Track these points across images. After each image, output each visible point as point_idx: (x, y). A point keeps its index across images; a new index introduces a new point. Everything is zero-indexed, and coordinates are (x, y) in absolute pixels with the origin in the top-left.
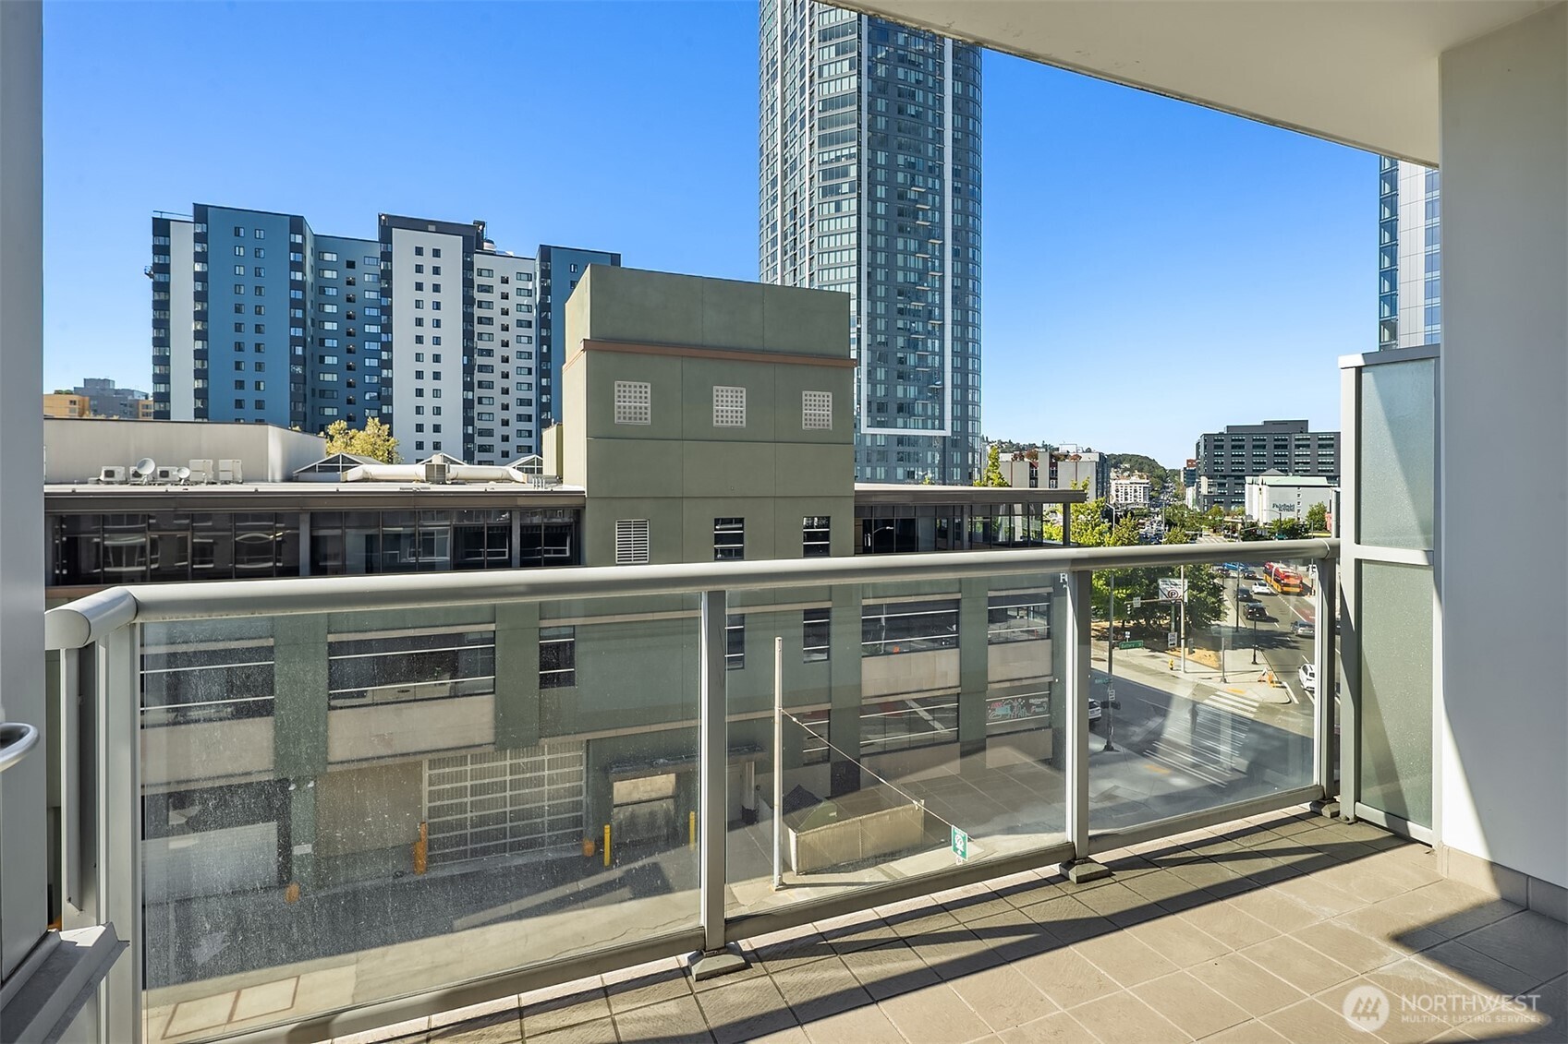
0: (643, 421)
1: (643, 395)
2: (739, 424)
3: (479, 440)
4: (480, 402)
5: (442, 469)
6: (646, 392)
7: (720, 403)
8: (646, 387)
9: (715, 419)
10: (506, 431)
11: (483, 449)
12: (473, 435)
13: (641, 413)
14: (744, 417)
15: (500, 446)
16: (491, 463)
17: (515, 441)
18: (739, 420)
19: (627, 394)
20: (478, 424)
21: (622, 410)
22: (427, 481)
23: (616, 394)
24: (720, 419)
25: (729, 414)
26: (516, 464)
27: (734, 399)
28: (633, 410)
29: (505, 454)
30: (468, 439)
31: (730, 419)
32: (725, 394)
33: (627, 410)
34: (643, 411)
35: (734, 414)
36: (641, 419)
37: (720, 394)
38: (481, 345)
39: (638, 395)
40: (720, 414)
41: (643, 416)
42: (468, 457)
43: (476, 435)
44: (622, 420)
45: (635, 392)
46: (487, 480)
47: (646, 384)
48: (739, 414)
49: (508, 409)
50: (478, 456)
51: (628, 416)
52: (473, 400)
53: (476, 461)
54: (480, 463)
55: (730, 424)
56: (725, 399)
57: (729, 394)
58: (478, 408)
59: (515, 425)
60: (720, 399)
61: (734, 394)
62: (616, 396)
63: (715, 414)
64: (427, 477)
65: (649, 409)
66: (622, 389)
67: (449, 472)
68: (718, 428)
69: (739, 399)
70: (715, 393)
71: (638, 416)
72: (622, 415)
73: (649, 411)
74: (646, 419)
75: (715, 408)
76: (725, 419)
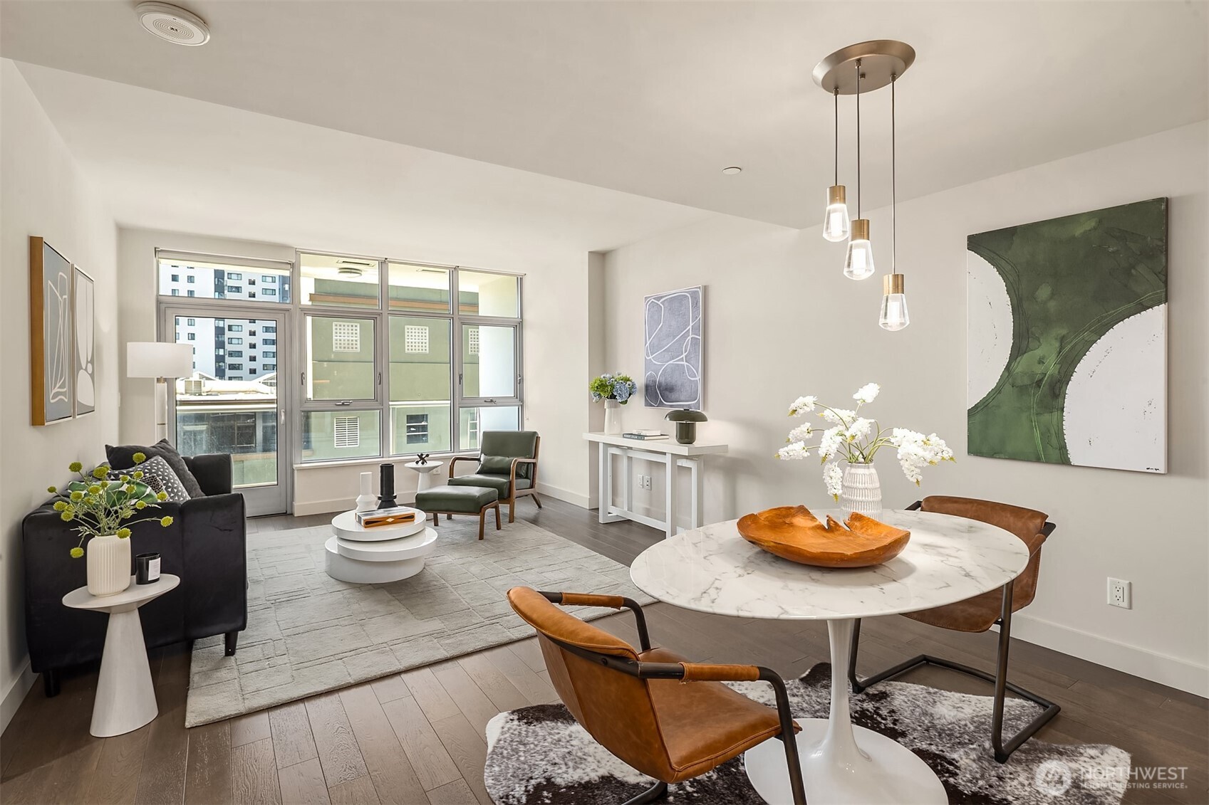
0: (354, 349)
1: (354, 332)
2: (424, 351)
3: (229, 360)
4: (230, 328)
5: (199, 384)
6: (356, 330)
7: (410, 337)
8: (356, 326)
9: (406, 348)
10: (253, 352)
11: (232, 367)
12: (223, 357)
13: (352, 344)
14: (428, 346)
15: (247, 365)
16: (240, 378)
17: (261, 361)
18: (424, 348)
19: (342, 331)
20: (229, 347)
21: (338, 342)
22: (186, 393)
23: (334, 331)
24: (410, 348)
25: (417, 344)
26: (262, 379)
27: (420, 334)
28: (346, 342)
29: (253, 371)
30: (219, 359)
31: (417, 348)
32: (413, 331)
33: (342, 342)
34: (354, 342)
35: (420, 345)
36: (352, 348)
37: (410, 331)
38: (230, 283)
39: (350, 331)
40: (410, 344)
41: (354, 346)
42: (220, 373)
43: (227, 356)
44: (338, 349)
45: (348, 330)
46: (237, 392)
47: (356, 324)
48: (424, 345)
49: (255, 335)
50: (228, 373)
51: (342, 346)
52: (223, 328)
53: (227, 377)
54: (230, 378)
55: (417, 351)
56: (413, 334)
57: (417, 331)
58: (228, 334)
59: (261, 348)
60: (410, 334)
61: (420, 331)
62: (334, 333)
63: (406, 344)
64: (186, 390)
65: (359, 341)
66: (338, 327)
67: (204, 386)
68: (408, 354)
69: (424, 335)
70: (406, 331)
71: (350, 346)
72: (338, 346)
73: (358, 343)
74: (356, 348)
75: (406, 340)
76: (413, 348)
